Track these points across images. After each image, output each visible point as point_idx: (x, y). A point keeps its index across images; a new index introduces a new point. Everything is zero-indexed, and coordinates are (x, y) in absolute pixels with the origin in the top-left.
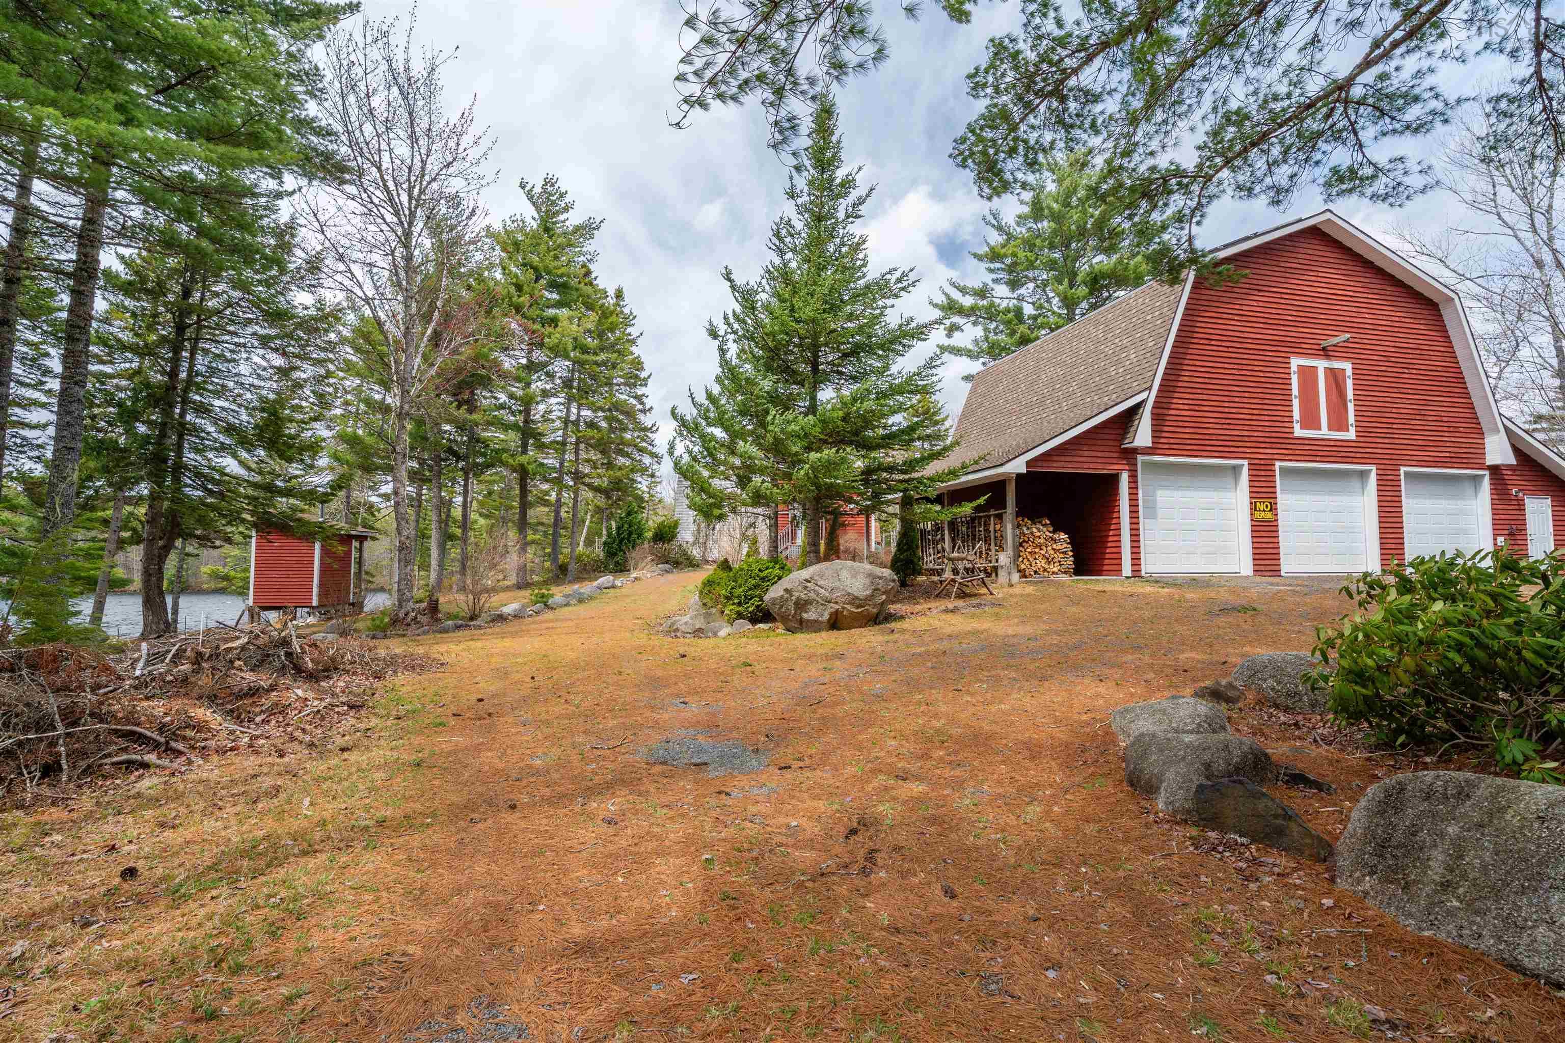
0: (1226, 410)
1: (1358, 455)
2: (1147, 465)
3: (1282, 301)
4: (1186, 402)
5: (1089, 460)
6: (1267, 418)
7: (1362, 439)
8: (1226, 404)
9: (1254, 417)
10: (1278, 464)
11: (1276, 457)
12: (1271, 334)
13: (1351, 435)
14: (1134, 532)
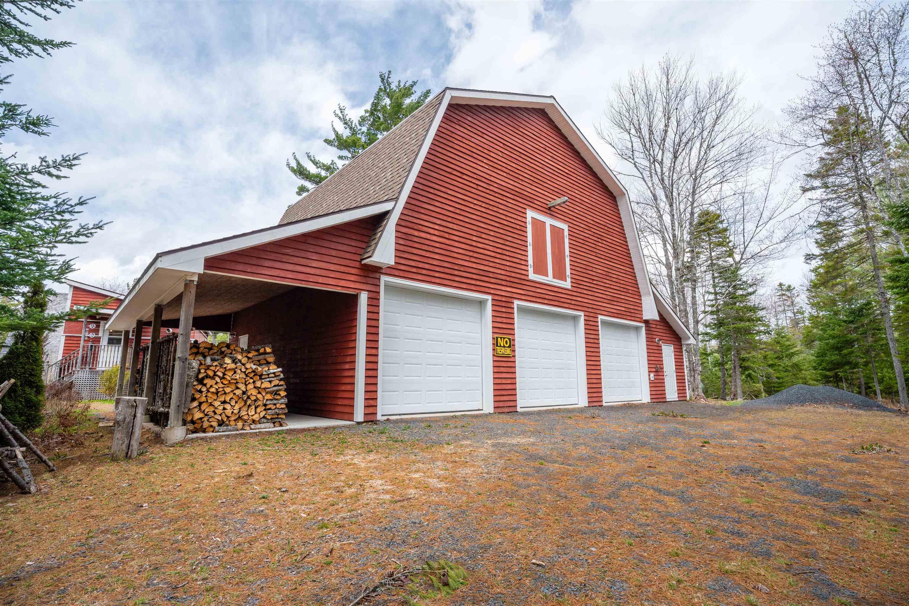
0: (474, 244)
1: (573, 302)
2: (391, 288)
3: (521, 159)
4: (437, 227)
5: (318, 272)
6: (508, 258)
7: (575, 289)
8: (475, 238)
9: (498, 256)
10: (516, 302)
11: (515, 296)
12: (511, 184)
13: (567, 284)
14: (371, 366)
